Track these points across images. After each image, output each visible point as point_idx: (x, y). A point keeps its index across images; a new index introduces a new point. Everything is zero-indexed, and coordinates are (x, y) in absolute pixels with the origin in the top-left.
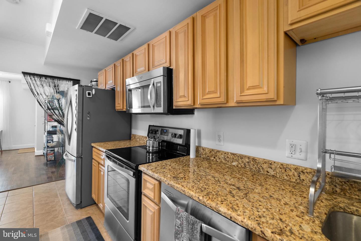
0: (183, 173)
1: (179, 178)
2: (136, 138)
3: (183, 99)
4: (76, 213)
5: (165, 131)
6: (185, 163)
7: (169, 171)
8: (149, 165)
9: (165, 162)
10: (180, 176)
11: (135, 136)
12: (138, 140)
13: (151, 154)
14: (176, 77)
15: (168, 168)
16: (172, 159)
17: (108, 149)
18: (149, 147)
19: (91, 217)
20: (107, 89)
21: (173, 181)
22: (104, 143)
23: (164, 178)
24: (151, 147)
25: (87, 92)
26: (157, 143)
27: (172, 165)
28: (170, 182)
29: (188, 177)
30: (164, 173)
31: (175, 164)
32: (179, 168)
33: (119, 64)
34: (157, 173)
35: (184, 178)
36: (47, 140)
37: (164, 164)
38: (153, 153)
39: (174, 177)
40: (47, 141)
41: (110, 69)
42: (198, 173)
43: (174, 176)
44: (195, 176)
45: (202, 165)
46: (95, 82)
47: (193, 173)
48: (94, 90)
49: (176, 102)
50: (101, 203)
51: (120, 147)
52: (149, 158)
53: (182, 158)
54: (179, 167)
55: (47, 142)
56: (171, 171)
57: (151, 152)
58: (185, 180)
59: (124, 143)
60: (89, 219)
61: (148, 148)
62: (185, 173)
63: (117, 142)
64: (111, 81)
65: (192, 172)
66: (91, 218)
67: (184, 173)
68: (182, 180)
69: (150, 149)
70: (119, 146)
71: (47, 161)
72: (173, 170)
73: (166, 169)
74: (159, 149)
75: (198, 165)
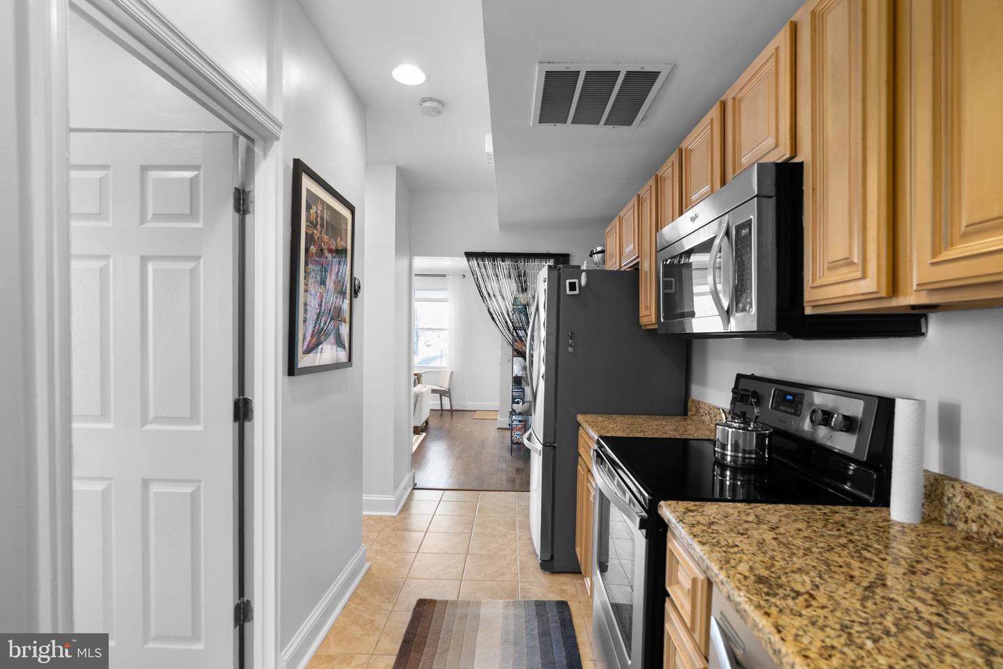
0: (812, 574)
1: (781, 591)
2: (701, 411)
3: (844, 273)
4: (539, 579)
5: (789, 397)
6: (851, 534)
7: (753, 549)
8: (694, 508)
9: (760, 508)
10: (793, 585)
11: (698, 404)
12: (707, 418)
13: (728, 473)
14: (813, 189)
15: (761, 535)
16: (797, 508)
17: (605, 435)
18: (724, 447)
19: (569, 603)
20: (623, 269)
21: (748, 592)
22: (607, 416)
23: (721, 568)
24: (729, 447)
25: (568, 281)
26: (752, 436)
27: (782, 530)
28: (736, 592)
29: (831, 598)
30: (732, 550)
31: (800, 527)
32: (805, 549)
33: (646, 191)
34: (704, 544)
35: (806, 596)
36: (513, 396)
37: (751, 518)
38: (735, 470)
39: (760, 580)
40: (513, 399)
41: (629, 215)
42: (896, 597)
43: (765, 573)
44: (869, 603)
45: (937, 567)
46: (599, 255)
47: (866, 589)
48: (584, 275)
49: (813, 288)
50: (588, 577)
51: (641, 435)
52: (722, 483)
53: (844, 512)
54: (807, 545)
55: (513, 402)
56: (765, 553)
57: (728, 466)
58: (808, 607)
59: (660, 422)
60: (563, 606)
61: (719, 450)
62: (826, 577)
63: (640, 420)
64: (632, 246)
65: (865, 584)
66: (568, 607)
67: (820, 577)
68: (790, 602)
69: (727, 455)
70: (639, 431)
71: (512, 444)
72: (773, 550)
73: (748, 537)
74: (760, 458)
75: (918, 562)
